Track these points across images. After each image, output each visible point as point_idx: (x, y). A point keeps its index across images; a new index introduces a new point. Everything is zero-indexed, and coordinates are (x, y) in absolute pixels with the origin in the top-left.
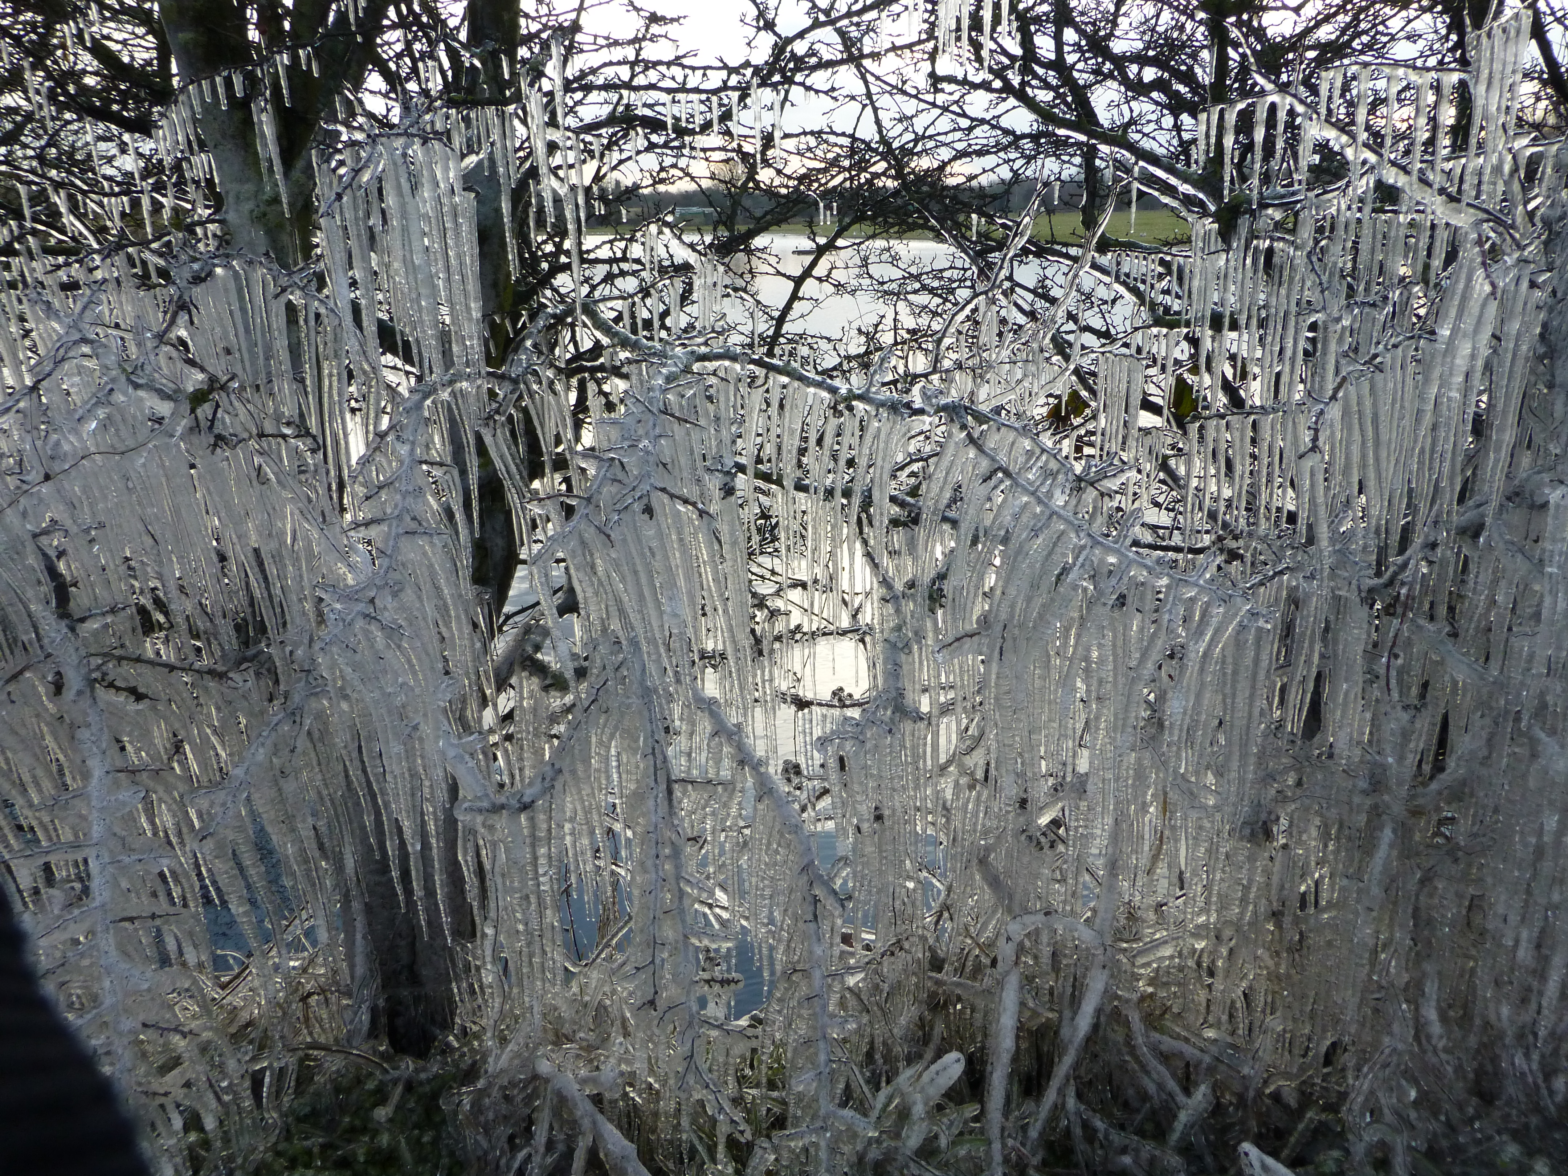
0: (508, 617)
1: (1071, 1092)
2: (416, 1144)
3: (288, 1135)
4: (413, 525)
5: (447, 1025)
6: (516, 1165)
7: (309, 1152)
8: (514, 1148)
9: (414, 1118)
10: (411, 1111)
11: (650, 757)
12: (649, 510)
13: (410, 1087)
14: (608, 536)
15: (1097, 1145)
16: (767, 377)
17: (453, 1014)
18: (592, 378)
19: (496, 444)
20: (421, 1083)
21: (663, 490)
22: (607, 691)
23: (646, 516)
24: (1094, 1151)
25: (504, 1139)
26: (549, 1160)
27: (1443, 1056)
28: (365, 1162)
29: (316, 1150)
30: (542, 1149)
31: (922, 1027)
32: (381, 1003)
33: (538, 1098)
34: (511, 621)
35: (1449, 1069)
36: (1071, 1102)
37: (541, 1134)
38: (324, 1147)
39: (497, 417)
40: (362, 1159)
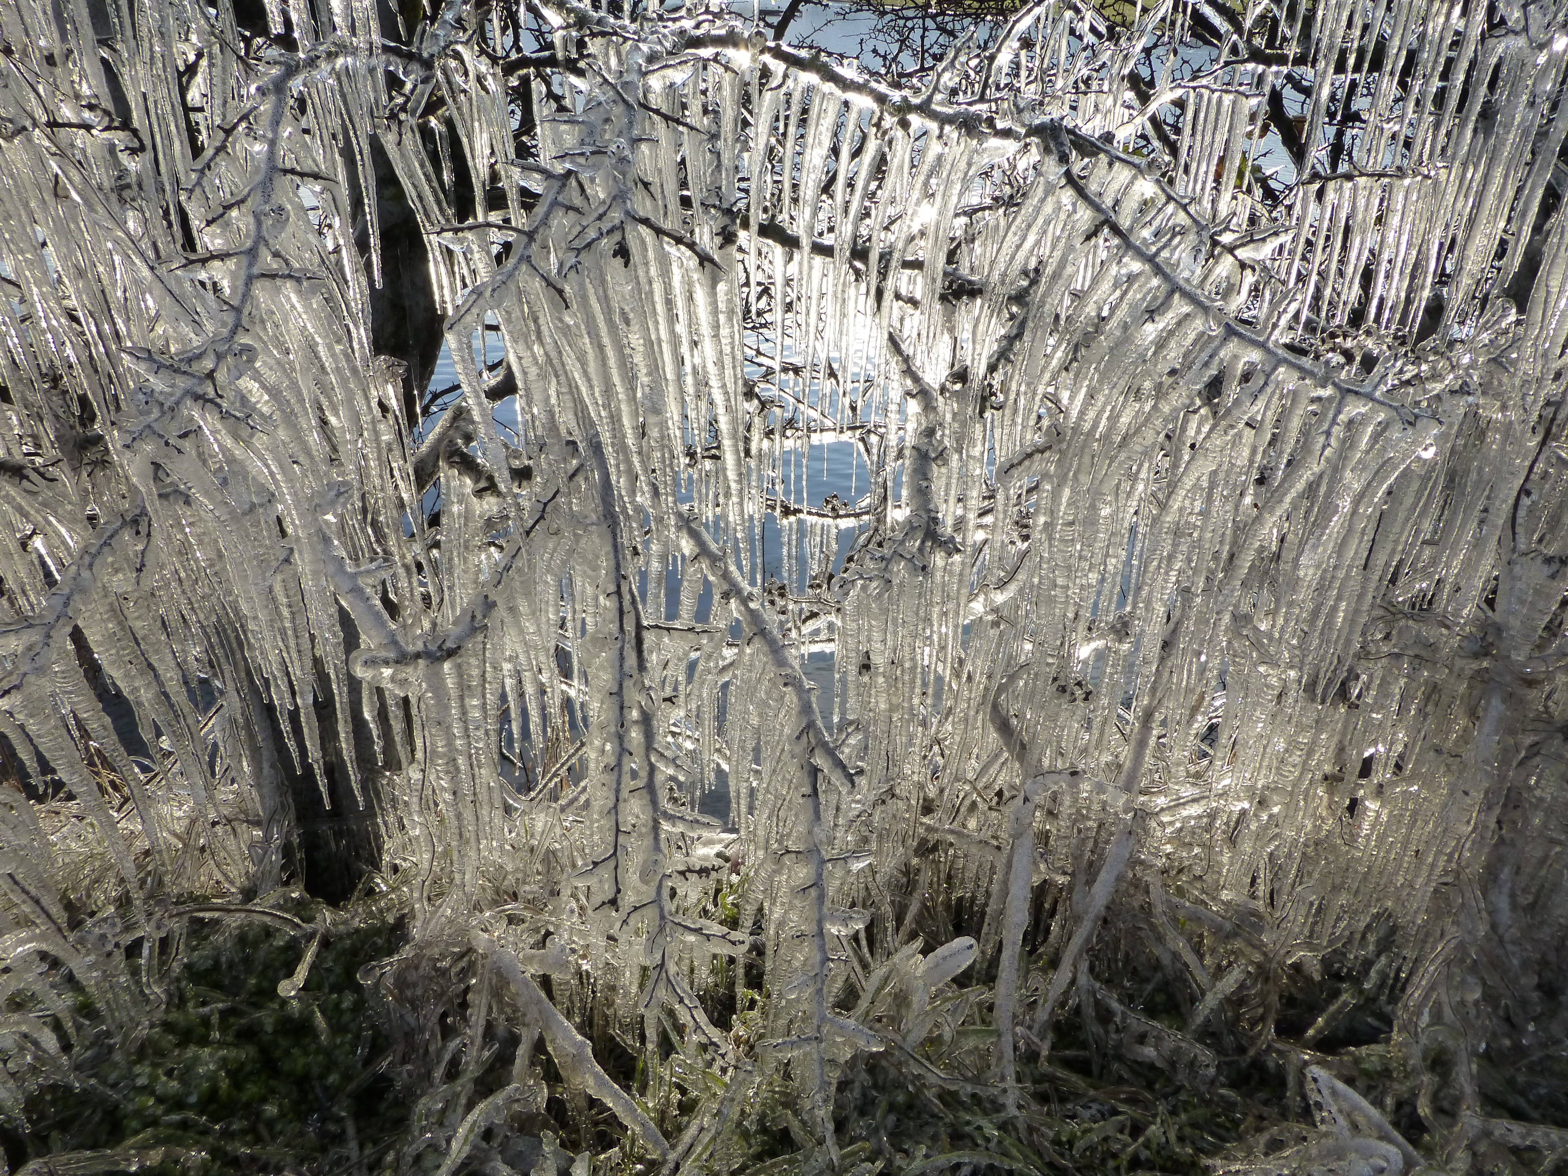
0: (436, 396)
1: (1084, 966)
2: (332, 1013)
3: (178, 1000)
4: (274, 265)
5: (375, 863)
6: (447, 1057)
7: (205, 1021)
8: (448, 1032)
9: (332, 979)
10: (329, 970)
11: (615, 597)
12: (622, 252)
13: (326, 943)
14: (560, 292)
15: (1112, 1027)
16: (786, 76)
17: (380, 849)
18: (538, 75)
19: (403, 155)
20: (341, 938)
21: (646, 222)
22: (556, 509)
23: (619, 261)
24: (1107, 1032)
25: (434, 1019)
26: (486, 1054)
27: (1510, 947)
28: (275, 1032)
29: (215, 1019)
30: (479, 1041)
31: (907, 873)
32: (295, 839)
33: (474, 975)
34: (439, 401)
35: (1515, 962)
36: (1084, 979)
37: (477, 1017)
38: (224, 1014)
39: (402, 116)
40: (269, 1028)
